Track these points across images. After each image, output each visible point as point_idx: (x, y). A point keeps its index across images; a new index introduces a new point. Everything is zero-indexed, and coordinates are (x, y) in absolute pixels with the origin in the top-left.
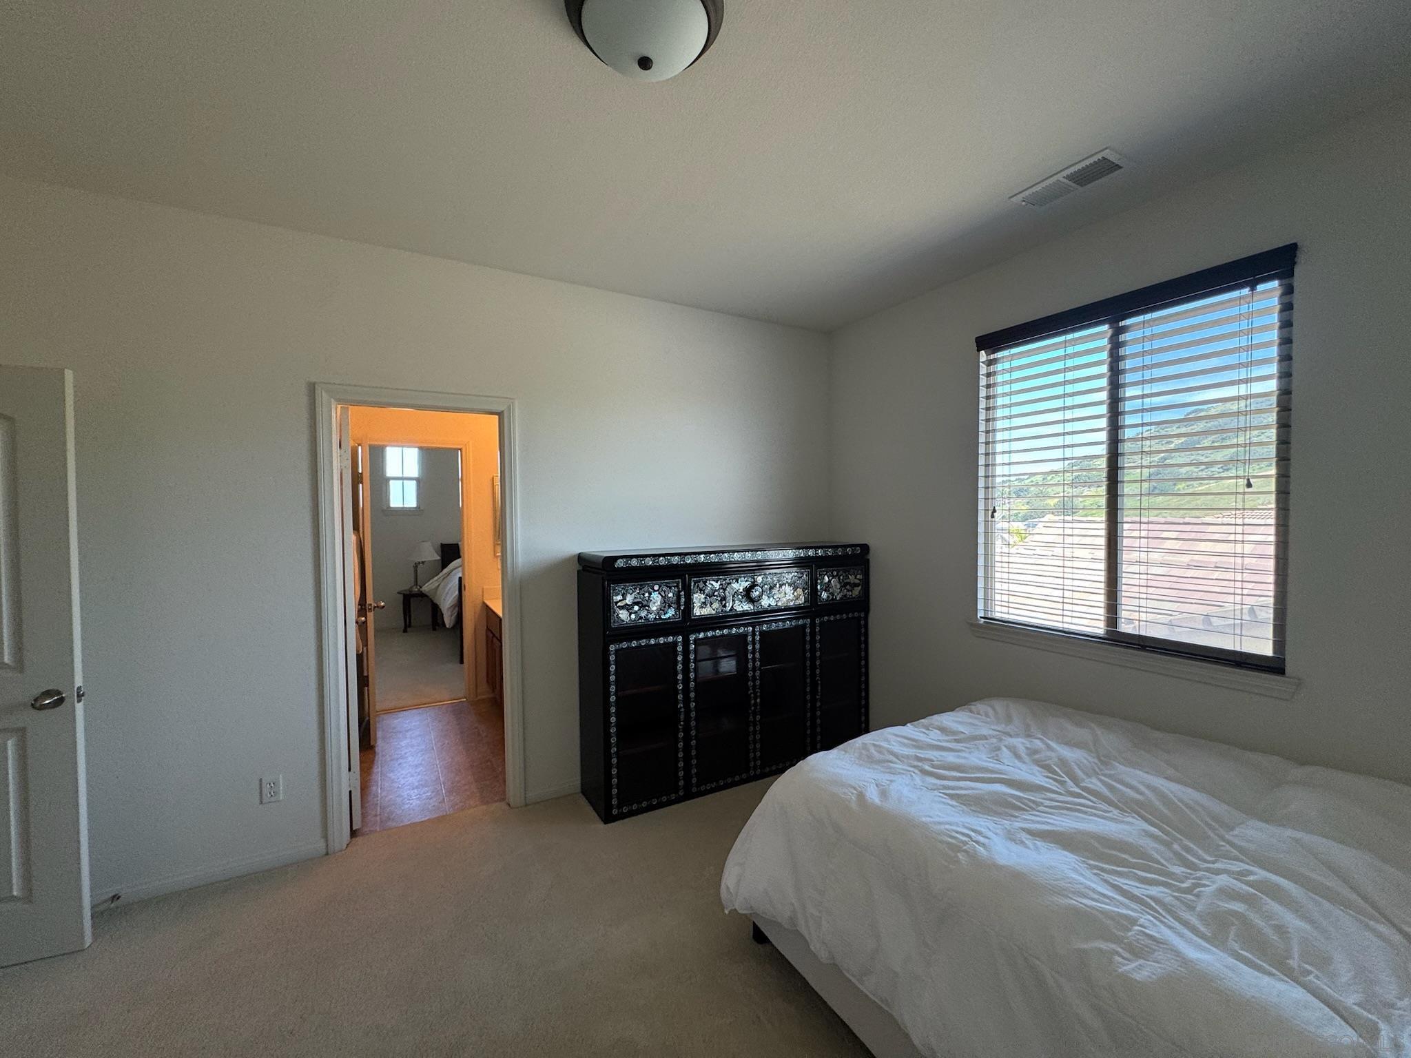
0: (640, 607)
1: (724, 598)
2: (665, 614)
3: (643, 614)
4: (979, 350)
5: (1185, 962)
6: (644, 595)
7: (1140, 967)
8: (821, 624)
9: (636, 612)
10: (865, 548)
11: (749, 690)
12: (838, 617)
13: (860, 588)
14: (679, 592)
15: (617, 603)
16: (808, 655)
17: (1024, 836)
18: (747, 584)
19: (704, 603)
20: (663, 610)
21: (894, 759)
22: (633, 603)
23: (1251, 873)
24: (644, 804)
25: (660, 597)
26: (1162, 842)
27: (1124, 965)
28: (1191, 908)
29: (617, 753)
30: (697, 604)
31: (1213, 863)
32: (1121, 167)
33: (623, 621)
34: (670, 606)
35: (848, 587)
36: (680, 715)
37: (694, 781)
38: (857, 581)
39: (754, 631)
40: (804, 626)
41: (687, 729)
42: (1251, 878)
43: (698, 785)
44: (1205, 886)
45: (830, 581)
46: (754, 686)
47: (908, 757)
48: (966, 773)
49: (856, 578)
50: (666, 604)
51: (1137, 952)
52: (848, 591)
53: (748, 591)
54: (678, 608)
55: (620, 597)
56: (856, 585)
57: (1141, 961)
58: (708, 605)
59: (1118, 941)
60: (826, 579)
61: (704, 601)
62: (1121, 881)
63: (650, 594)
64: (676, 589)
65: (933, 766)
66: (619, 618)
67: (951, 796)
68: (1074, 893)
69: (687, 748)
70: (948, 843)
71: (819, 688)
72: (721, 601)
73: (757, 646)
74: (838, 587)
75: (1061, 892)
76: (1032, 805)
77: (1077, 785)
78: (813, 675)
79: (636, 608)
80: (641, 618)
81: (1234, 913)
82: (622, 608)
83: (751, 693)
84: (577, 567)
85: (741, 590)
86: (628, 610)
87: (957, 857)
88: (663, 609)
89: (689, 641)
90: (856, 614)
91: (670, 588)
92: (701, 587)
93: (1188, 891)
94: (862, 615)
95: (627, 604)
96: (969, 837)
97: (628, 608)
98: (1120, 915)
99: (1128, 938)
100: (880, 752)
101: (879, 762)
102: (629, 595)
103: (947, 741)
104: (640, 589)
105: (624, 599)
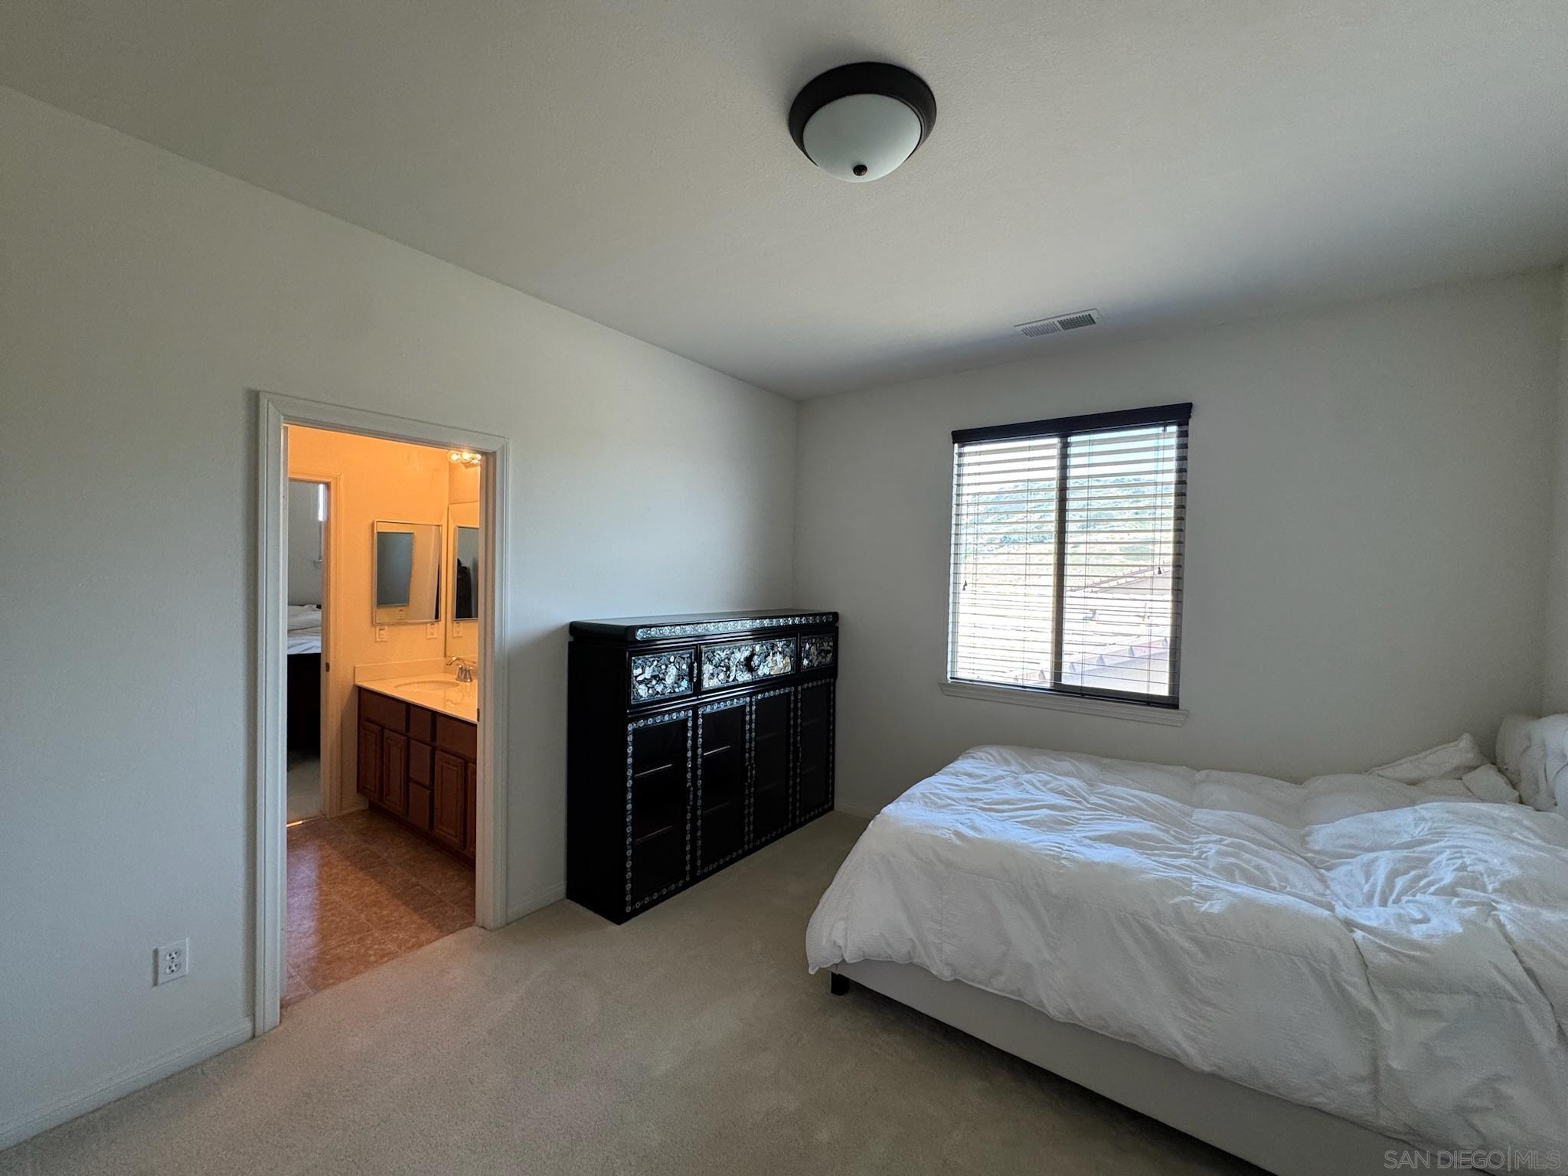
0: (658, 681)
1: (728, 668)
2: (679, 687)
3: (659, 688)
4: (954, 443)
5: (1235, 895)
6: (660, 667)
7: (1211, 905)
8: (803, 689)
9: (653, 687)
10: (836, 615)
11: (746, 762)
12: (815, 684)
13: (831, 654)
14: (692, 663)
15: (636, 677)
16: (792, 722)
17: (1088, 841)
18: (747, 654)
19: (712, 674)
20: (677, 684)
21: (953, 802)
22: (652, 676)
23: (1224, 840)
24: (655, 896)
25: (675, 669)
26: (1164, 831)
27: (1202, 907)
28: (1207, 867)
29: (631, 844)
30: (706, 676)
31: (1198, 838)
32: (1094, 323)
33: (642, 697)
34: (683, 679)
35: (823, 654)
36: (689, 794)
37: (699, 863)
38: (829, 648)
39: (751, 701)
40: (789, 694)
41: (694, 809)
42: (1225, 843)
43: (702, 868)
44: (1206, 852)
45: (810, 648)
46: (750, 757)
47: (962, 800)
48: (1016, 805)
49: (828, 645)
50: (680, 678)
51: (1204, 898)
52: (823, 658)
53: (749, 659)
54: (690, 680)
55: (639, 671)
56: (828, 652)
57: (1209, 902)
58: (715, 677)
59: (1190, 894)
60: (808, 646)
61: (712, 672)
62: (1162, 859)
63: (667, 666)
64: (689, 661)
65: (985, 803)
66: (638, 694)
67: (1022, 823)
68: (1150, 870)
69: (694, 830)
70: (1050, 855)
71: (800, 755)
72: (726, 672)
73: (754, 716)
74: (816, 653)
75: (1142, 871)
76: (1075, 820)
77: (1088, 803)
78: (795, 742)
79: (654, 682)
80: (658, 693)
81: (1231, 864)
82: (640, 682)
83: (748, 766)
84: (567, 638)
85: (742, 660)
86: (646, 685)
87: (1061, 863)
88: (677, 682)
89: (698, 715)
90: (828, 681)
91: (684, 659)
92: (710, 657)
93: (1199, 857)
94: (832, 681)
95: (645, 679)
96: (1060, 848)
97: (645, 682)
98: (1184, 878)
99: (1193, 890)
100: (940, 799)
101: (944, 807)
102: (647, 668)
103: (978, 783)
104: (658, 661)
105: (643, 672)
